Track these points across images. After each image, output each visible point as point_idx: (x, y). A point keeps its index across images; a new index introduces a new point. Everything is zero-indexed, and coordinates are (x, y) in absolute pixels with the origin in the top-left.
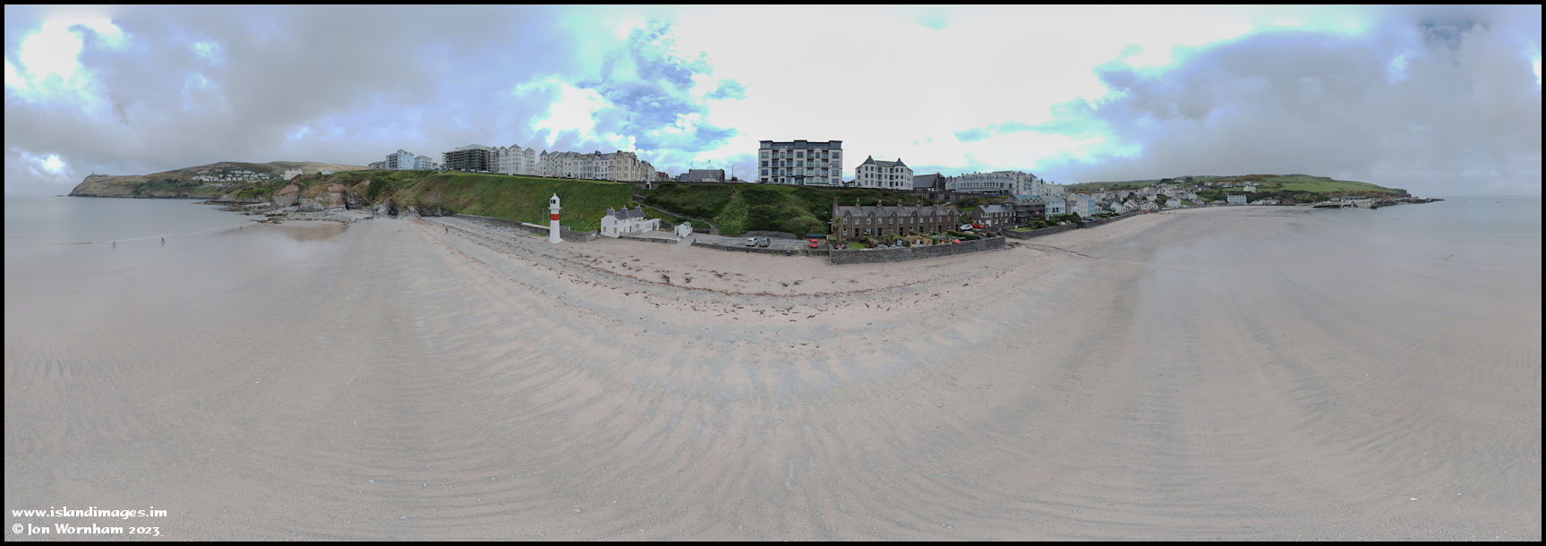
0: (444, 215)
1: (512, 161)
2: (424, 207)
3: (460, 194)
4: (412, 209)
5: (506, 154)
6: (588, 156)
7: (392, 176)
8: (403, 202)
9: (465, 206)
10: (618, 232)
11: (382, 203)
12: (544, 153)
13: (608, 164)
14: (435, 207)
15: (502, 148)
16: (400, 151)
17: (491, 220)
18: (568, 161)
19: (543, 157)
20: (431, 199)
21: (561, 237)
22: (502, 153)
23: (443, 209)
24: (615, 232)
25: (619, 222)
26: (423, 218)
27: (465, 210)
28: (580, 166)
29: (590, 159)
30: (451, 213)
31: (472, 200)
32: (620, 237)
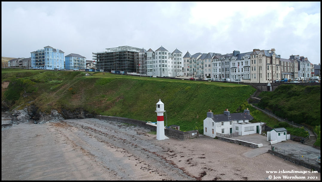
0: (87, 117)
1: (159, 64)
2: (68, 110)
3: (103, 97)
4: (56, 113)
5: (153, 56)
6: (226, 56)
7: (35, 78)
8: (45, 106)
9: (107, 108)
10: (215, 133)
11: (22, 107)
12: (187, 55)
13: (244, 65)
14: (78, 109)
15: (150, 50)
16: (47, 48)
17: (124, 120)
18: (207, 62)
19: (186, 59)
20: (75, 103)
21: (166, 134)
22: (149, 55)
23: (86, 112)
24: (213, 133)
25: (216, 124)
26: (65, 121)
27: (107, 112)
28: (219, 67)
29: (227, 60)
30: (92, 115)
31: (113, 102)
32: (217, 138)
